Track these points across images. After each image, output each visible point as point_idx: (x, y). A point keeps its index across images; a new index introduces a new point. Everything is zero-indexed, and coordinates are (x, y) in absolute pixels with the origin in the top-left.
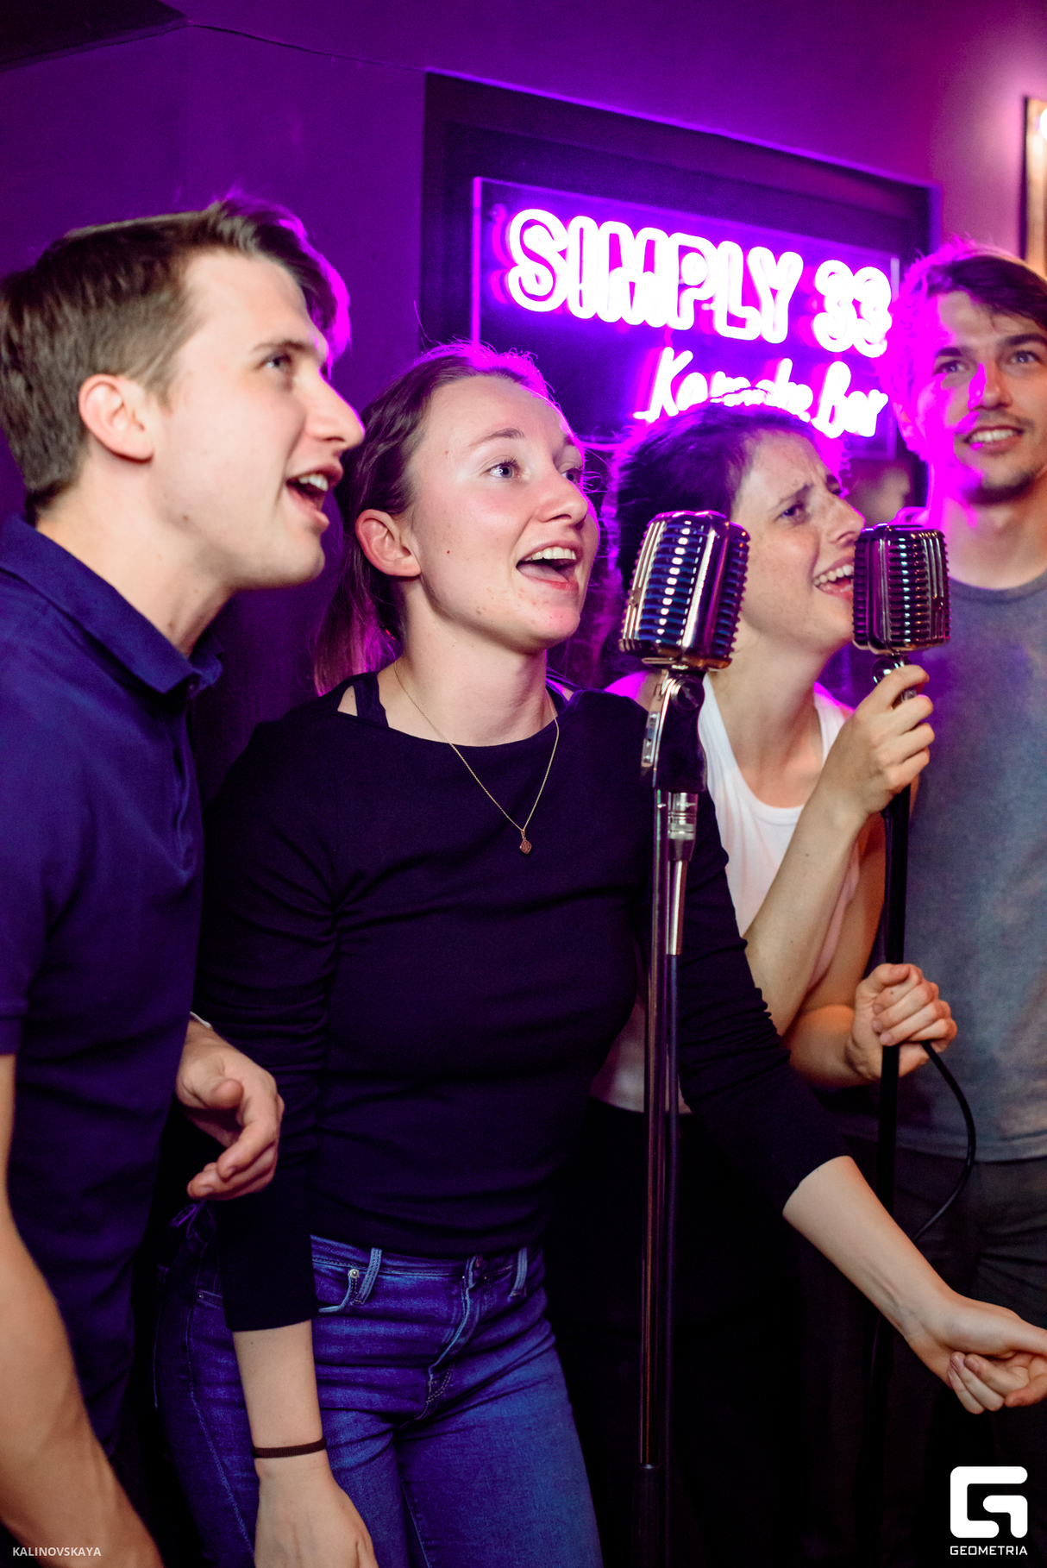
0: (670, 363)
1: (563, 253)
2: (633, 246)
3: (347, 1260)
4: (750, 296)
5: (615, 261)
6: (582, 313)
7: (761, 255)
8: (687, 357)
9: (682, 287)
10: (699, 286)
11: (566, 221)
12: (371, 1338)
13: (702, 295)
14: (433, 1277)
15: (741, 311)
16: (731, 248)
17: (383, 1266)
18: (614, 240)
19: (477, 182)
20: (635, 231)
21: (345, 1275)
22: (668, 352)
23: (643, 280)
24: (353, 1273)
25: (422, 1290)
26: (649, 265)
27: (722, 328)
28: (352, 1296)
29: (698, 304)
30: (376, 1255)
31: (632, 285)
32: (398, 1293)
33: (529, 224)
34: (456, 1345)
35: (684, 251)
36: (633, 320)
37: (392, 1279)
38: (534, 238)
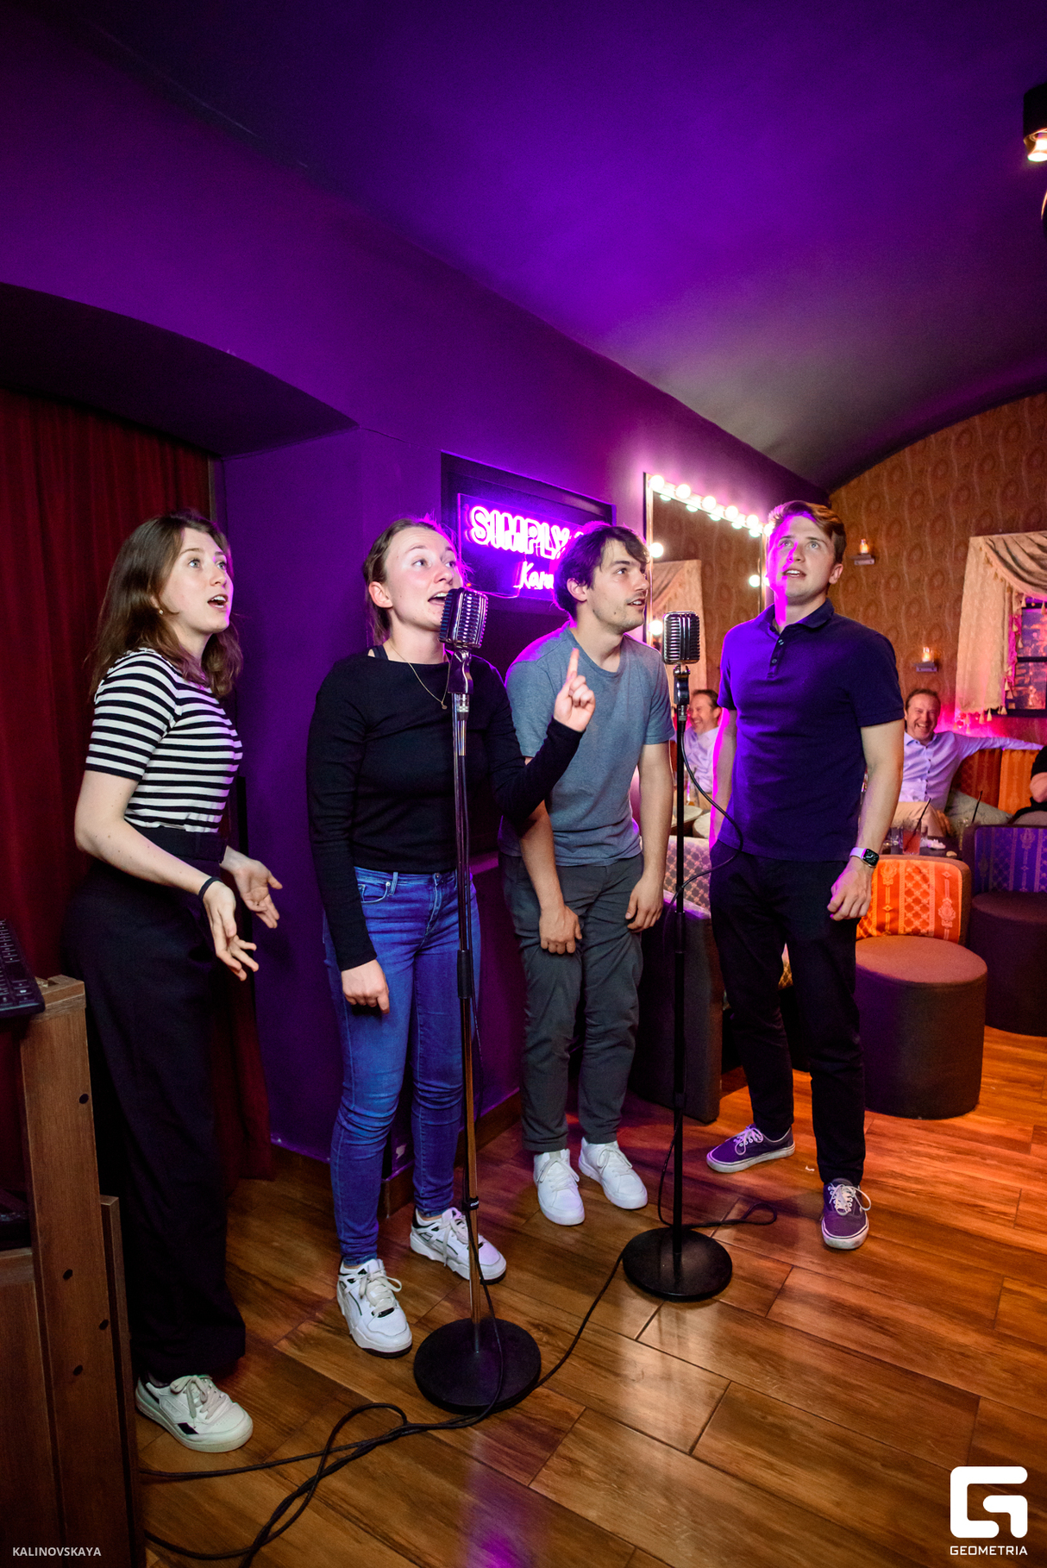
0: (526, 567)
1: (489, 523)
2: (512, 522)
3: (384, 879)
4: (552, 544)
5: (507, 528)
6: (497, 546)
7: (555, 528)
8: (532, 565)
9: (530, 539)
10: (535, 538)
11: (490, 511)
12: (400, 910)
13: (536, 542)
14: (422, 883)
15: (549, 549)
16: (545, 525)
17: (399, 880)
18: (506, 519)
19: (459, 494)
20: (513, 517)
21: (385, 885)
22: (525, 563)
23: (516, 535)
24: (388, 884)
25: (417, 888)
26: (518, 530)
27: (543, 554)
28: (388, 893)
29: (535, 545)
30: (395, 875)
31: (513, 537)
32: (406, 891)
33: (477, 512)
34: (436, 911)
35: (530, 525)
36: (514, 550)
37: (404, 885)
38: (479, 517)
